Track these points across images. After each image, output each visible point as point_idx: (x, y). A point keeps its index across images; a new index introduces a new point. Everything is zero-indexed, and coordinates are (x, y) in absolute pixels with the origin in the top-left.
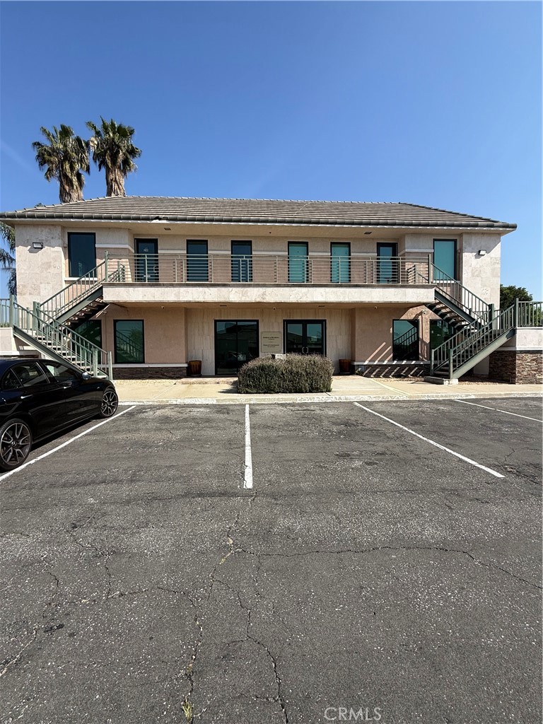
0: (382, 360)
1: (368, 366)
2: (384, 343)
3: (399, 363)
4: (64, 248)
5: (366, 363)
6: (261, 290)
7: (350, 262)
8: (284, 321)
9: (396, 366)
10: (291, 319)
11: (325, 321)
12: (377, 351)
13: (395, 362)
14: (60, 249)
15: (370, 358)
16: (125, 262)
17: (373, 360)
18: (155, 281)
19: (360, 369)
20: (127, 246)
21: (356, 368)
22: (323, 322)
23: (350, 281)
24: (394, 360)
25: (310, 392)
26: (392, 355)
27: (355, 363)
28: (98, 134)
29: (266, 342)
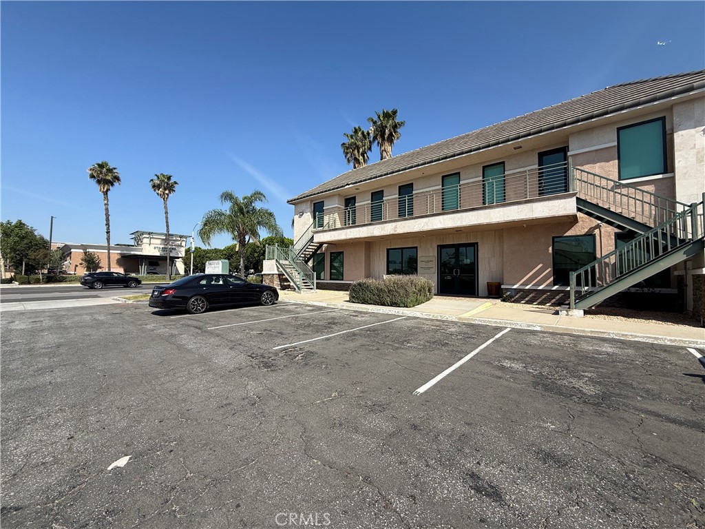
0: (539, 284)
1: (518, 291)
2: (541, 265)
3: (562, 288)
4: (311, 212)
5: (515, 287)
6: (394, 224)
7: (504, 180)
8: (438, 246)
9: (557, 292)
10: (444, 244)
11: (477, 243)
12: (531, 274)
13: (555, 288)
14: (309, 214)
15: (521, 282)
16: (336, 215)
17: (525, 284)
18: (354, 225)
19: (508, 293)
20: (336, 205)
21: (504, 292)
22: (475, 245)
23: (505, 199)
24: (555, 285)
25: (391, 306)
26: (552, 279)
27: (502, 287)
28: (375, 123)
29: (424, 265)
